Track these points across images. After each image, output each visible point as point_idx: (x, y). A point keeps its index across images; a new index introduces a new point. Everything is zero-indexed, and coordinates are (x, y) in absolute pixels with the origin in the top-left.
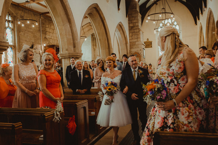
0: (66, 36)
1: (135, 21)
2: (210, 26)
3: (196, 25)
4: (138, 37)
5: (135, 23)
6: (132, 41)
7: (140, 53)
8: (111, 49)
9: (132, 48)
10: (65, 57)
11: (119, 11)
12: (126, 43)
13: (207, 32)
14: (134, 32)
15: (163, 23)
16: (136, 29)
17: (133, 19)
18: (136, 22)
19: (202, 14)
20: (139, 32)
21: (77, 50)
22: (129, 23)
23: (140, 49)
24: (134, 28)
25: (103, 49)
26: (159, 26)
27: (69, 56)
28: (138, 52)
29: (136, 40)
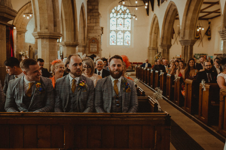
0: (47, 11)
1: (94, 4)
2: (168, 18)
3: (148, 15)
4: (97, 21)
5: (94, 5)
6: (90, 25)
7: (99, 39)
8: (77, 32)
9: (90, 33)
10: (44, 37)
12: (84, 27)
13: (164, 24)
14: (93, 16)
15: (116, 9)
16: (94, 12)
18: (96, 5)
19: (159, 5)
20: (98, 16)
21: (58, 30)
23: (99, 34)
24: (93, 11)
25: (69, 31)
26: (111, 12)
27: (50, 36)
28: (96, 37)
29: (94, 25)
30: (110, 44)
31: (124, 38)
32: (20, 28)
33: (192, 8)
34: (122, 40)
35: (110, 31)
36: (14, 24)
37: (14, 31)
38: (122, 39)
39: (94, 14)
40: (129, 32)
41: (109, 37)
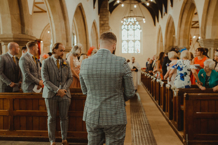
0: (61, 31)
1: (105, 19)
2: (169, 29)
3: (155, 26)
11: (95, 9)
12: (97, 39)
13: (166, 34)
17: (104, 17)
18: (107, 21)
19: (162, 17)
20: (108, 29)
21: (69, 45)
22: (100, 21)
24: (105, 26)
26: (123, 24)
30: (123, 52)
31: (134, 47)
32: (46, 42)
33: (184, 20)
34: (133, 49)
35: (122, 41)
36: (41, 39)
37: (41, 44)
38: (132, 47)
39: (105, 28)
40: (139, 41)
41: (121, 46)
